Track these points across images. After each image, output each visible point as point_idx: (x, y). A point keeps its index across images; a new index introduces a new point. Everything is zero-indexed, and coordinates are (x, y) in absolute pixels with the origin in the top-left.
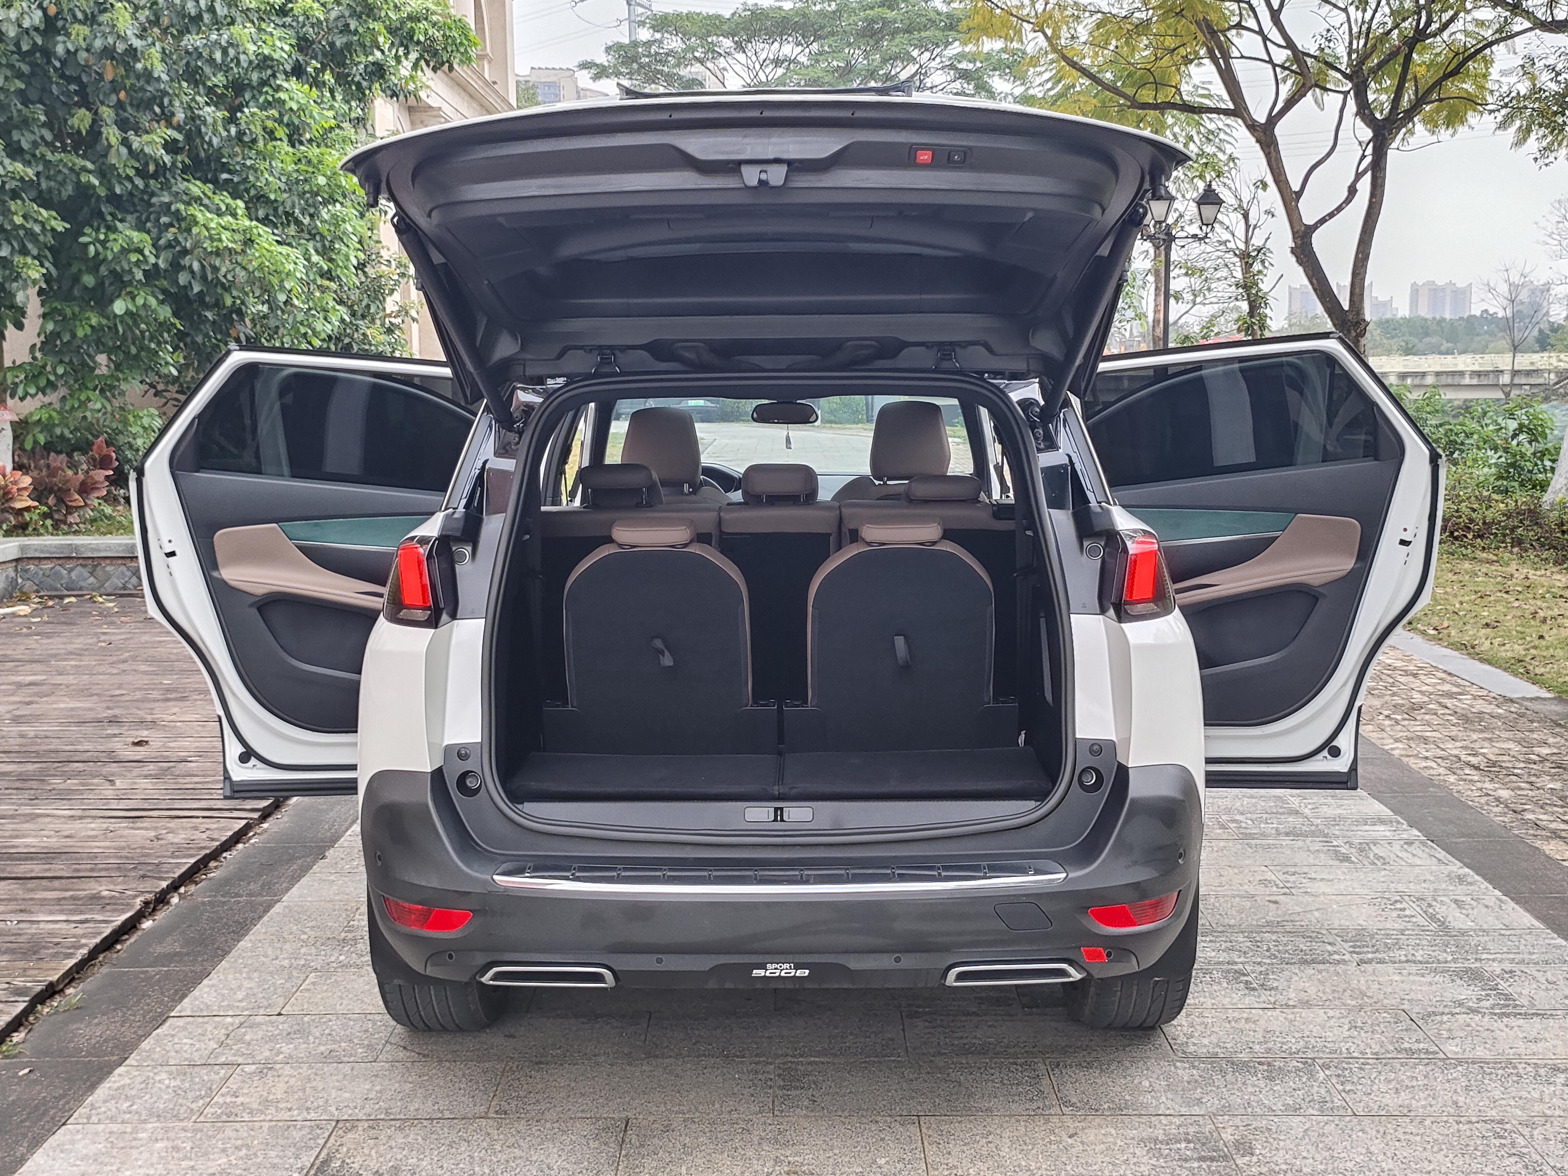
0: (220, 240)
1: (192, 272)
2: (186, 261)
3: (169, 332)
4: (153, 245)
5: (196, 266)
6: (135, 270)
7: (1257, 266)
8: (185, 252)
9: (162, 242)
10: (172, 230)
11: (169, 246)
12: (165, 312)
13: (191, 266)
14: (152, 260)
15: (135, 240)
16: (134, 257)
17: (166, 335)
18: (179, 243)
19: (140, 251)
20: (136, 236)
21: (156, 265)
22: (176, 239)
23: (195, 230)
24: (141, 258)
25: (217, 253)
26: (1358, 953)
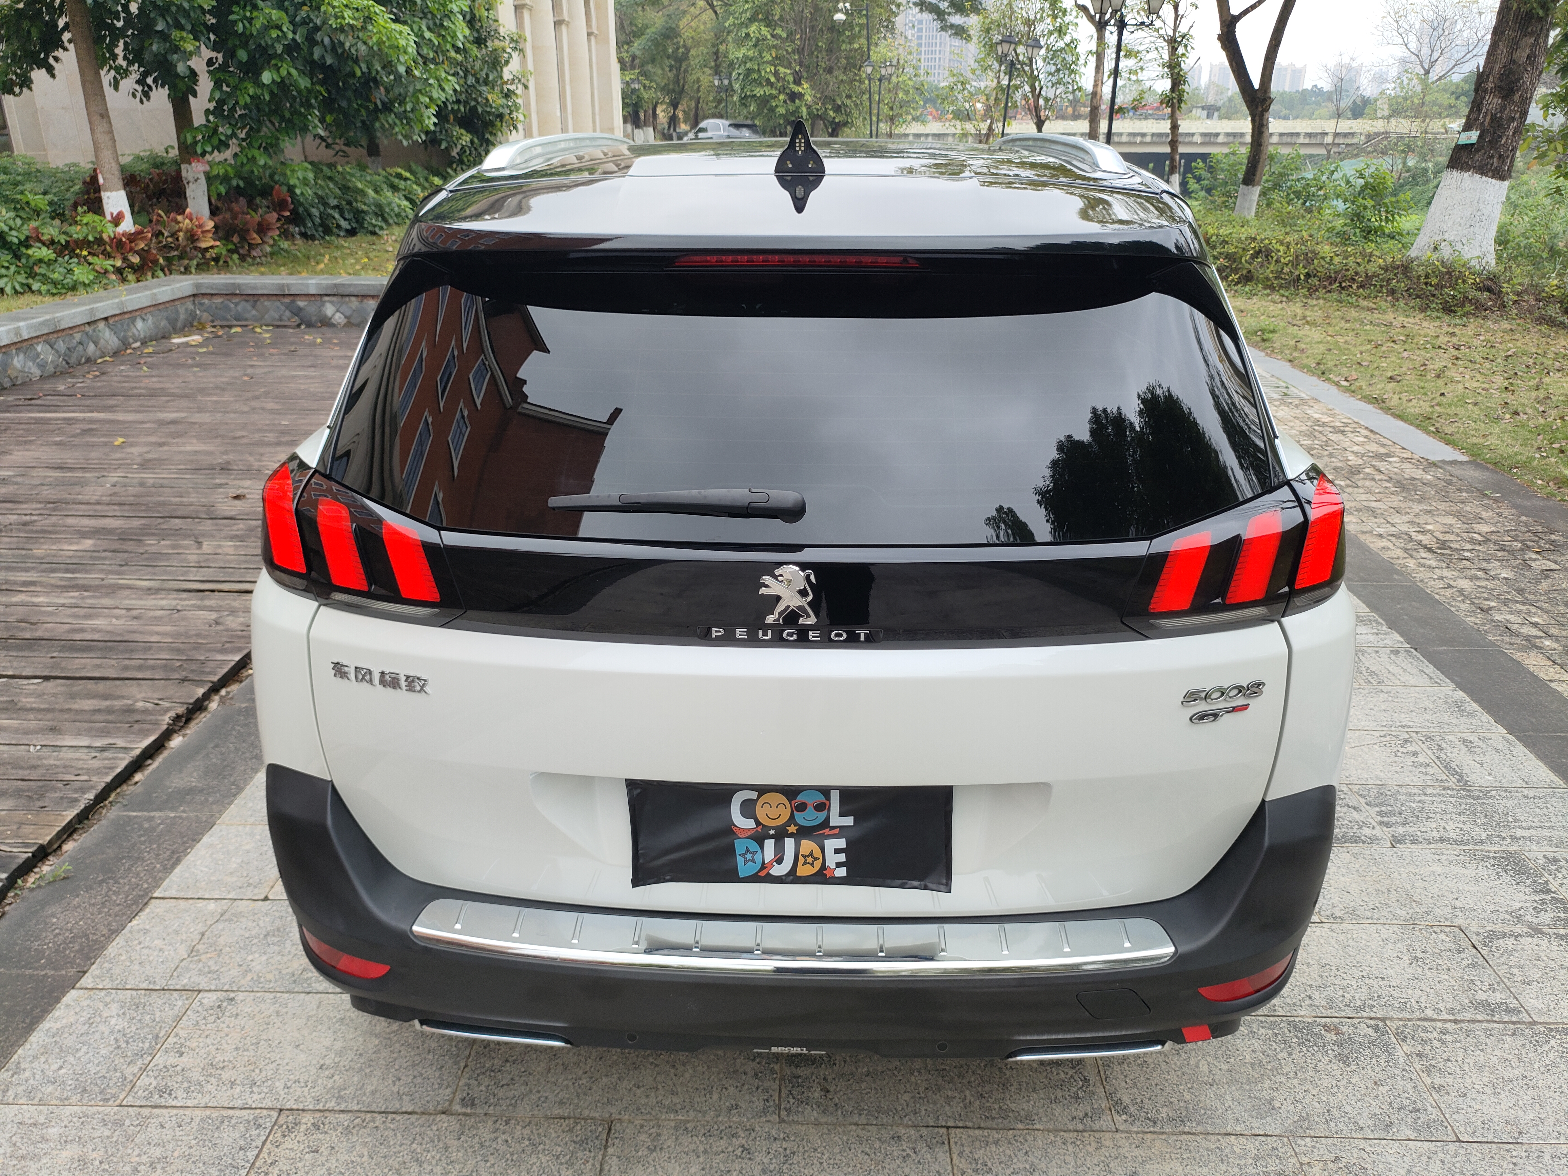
7: (1181, 50)
26: (1387, 825)
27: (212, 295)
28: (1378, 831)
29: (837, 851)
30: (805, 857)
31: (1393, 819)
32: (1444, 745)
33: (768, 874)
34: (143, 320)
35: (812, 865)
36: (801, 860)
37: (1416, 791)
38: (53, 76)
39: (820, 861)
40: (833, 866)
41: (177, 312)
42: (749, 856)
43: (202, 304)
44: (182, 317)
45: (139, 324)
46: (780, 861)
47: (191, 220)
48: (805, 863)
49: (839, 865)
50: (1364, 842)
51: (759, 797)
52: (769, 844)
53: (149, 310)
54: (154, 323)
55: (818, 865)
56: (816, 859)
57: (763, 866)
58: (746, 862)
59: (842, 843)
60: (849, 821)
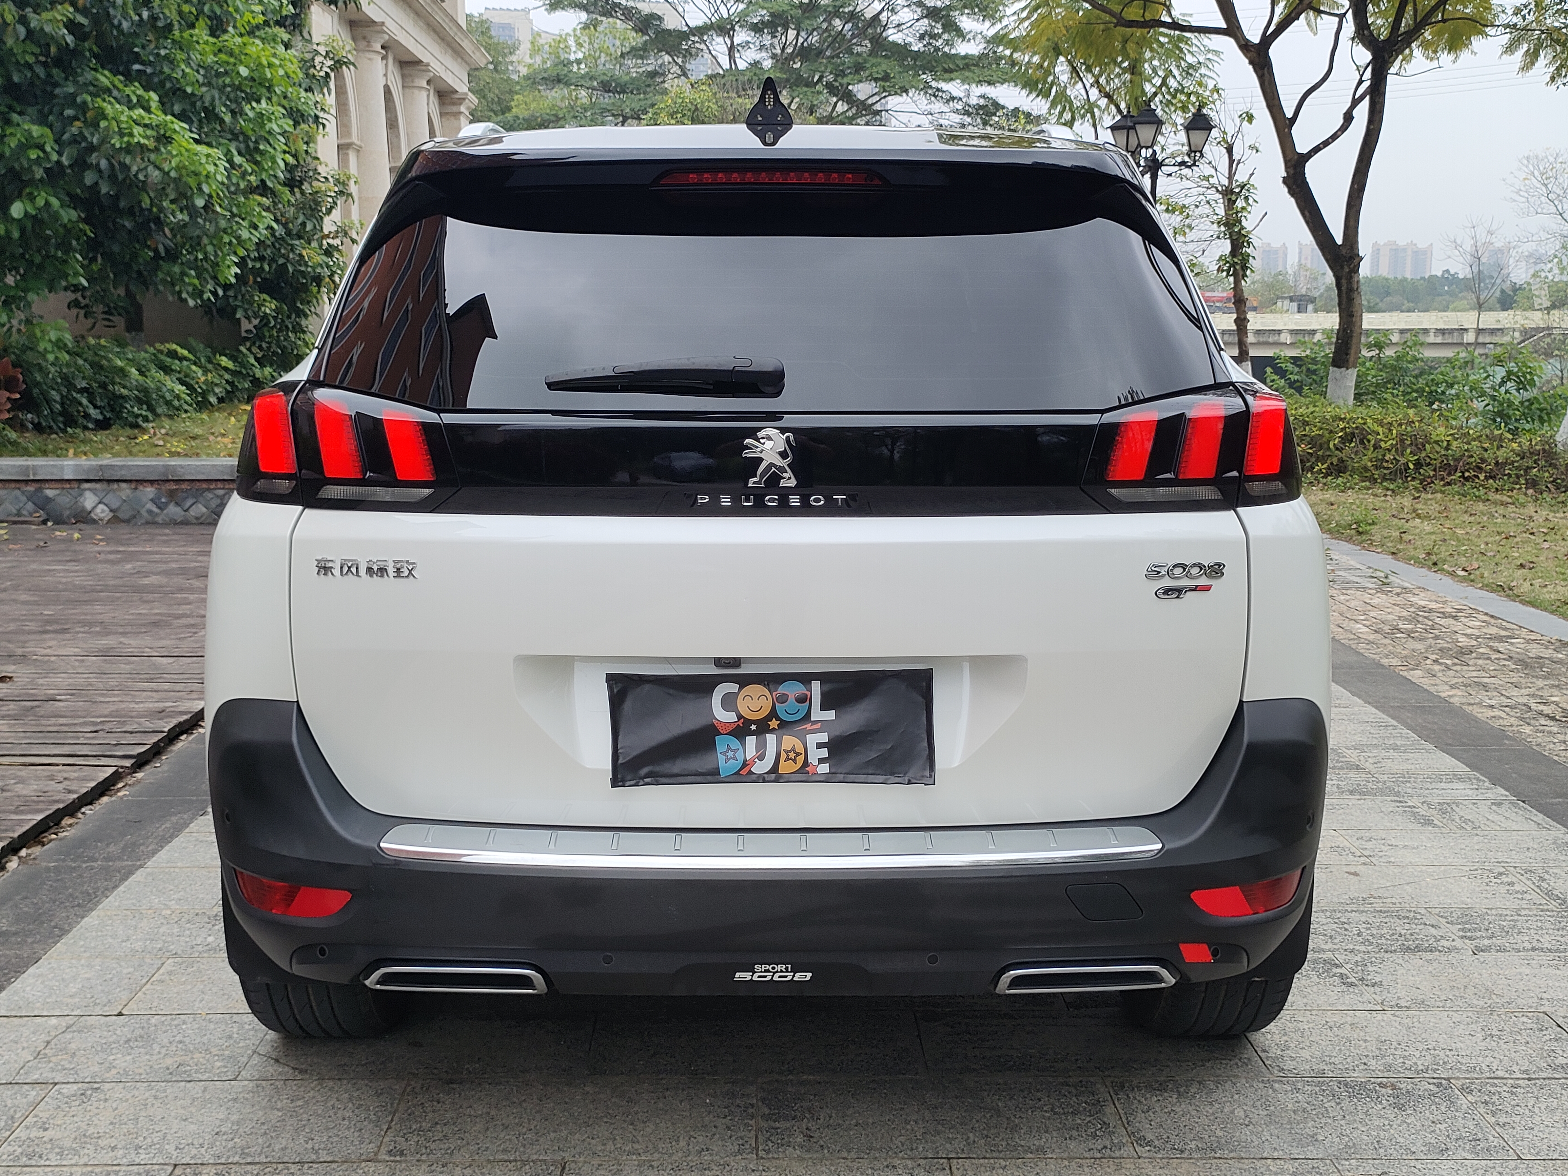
0: (131, 135)
1: (100, 171)
2: (93, 158)
3: (78, 240)
4: (56, 141)
5: (103, 163)
6: (35, 168)
8: (92, 148)
9: (66, 137)
10: (78, 124)
11: (74, 141)
12: (69, 215)
13: (98, 164)
14: (55, 157)
15: (35, 134)
16: (33, 155)
17: (74, 243)
18: (85, 139)
19: (41, 147)
20: (36, 130)
21: (58, 162)
22: (81, 133)
23: (103, 124)
24: (42, 155)
25: (128, 149)
26: (1470, 938)
28: (1458, 943)
30: (787, 753)
31: (1478, 934)
32: (1547, 877)
33: (750, 773)
35: (795, 761)
36: (783, 755)
37: (1508, 912)
39: (803, 757)
40: (815, 762)
42: (730, 754)
46: (761, 757)
48: (787, 759)
49: (821, 761)
50: (1440, 951)
51: (739, 692)
52: (751, 743)
55: (800, 761)
56: (798, 755)
57: (745, 764)
58: (728, 759)
59: (826, 738)
60: (830, 715)
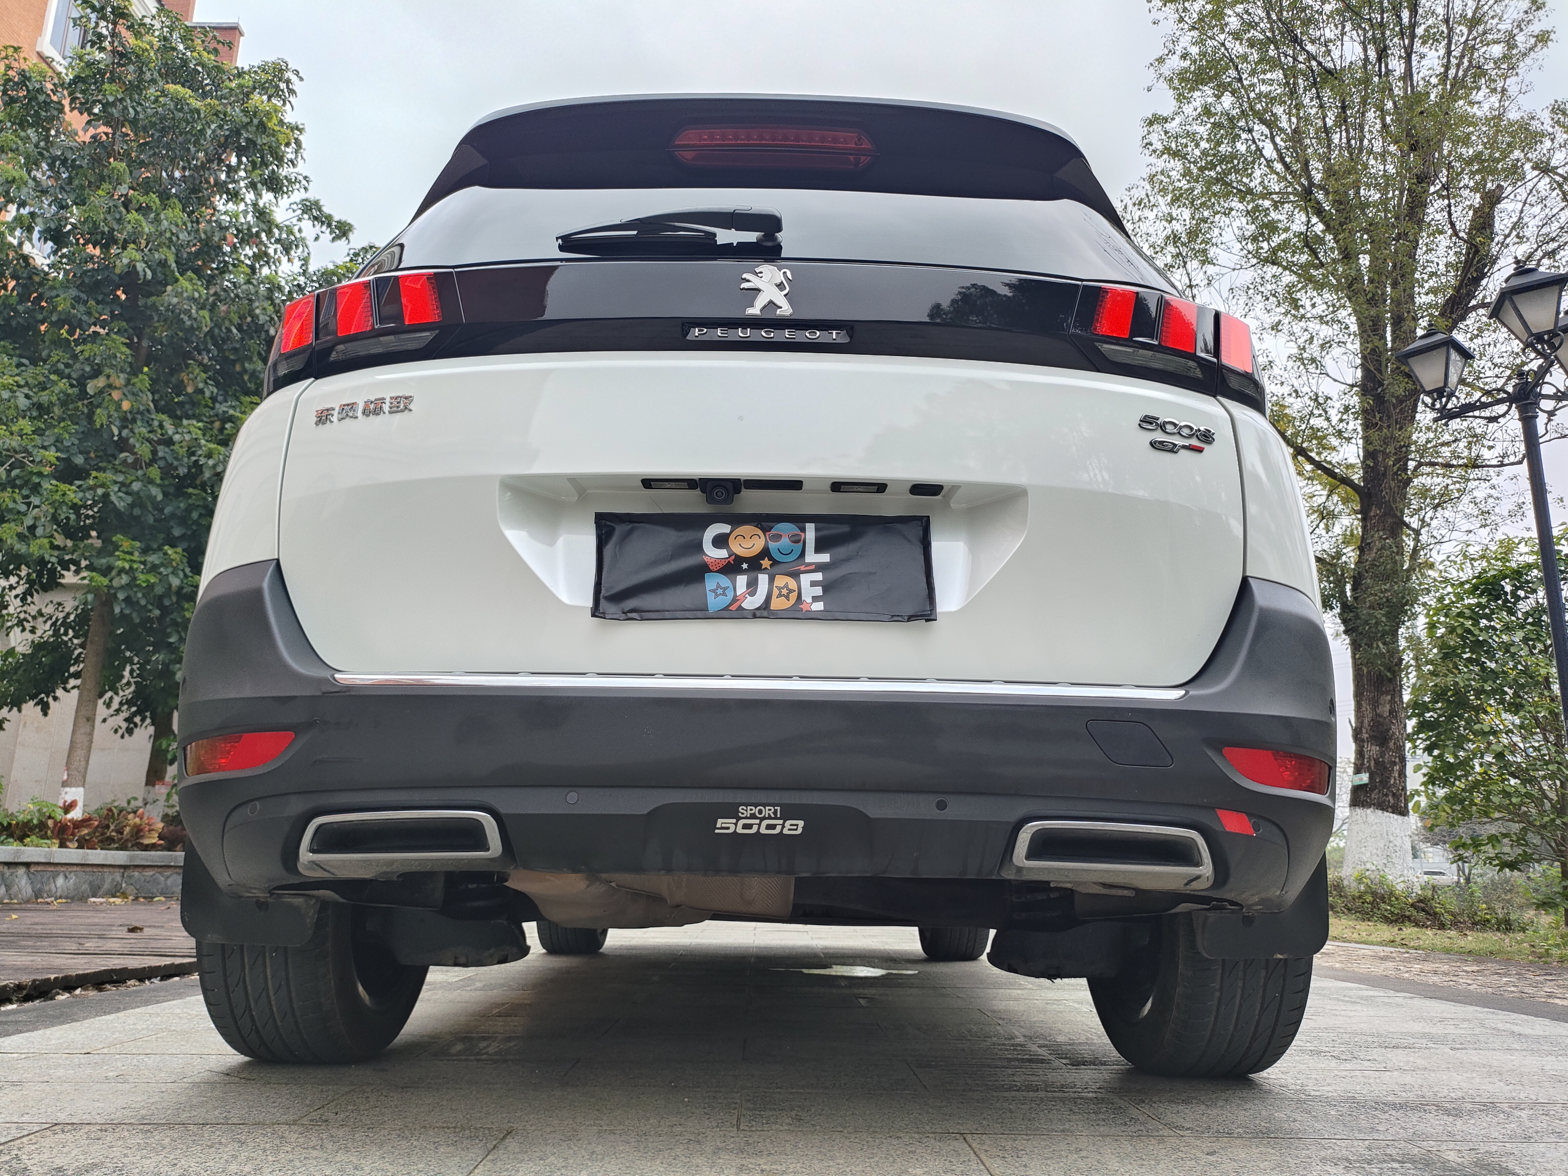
27: (144, 867)
29: (814, 584)
30: (780, 589)
33: (740, 608)
34: (66, 877)
35: (787, 597)
36: (776, 592)
38: (45, 714)
39: (796, 593)
40: (809, 600)
41: (103, 880)
42: (720, 591)
43: (130, 877)
44: (106, 886)
45: (60, 881)
46: (753, 594)
47: (141, 819)
48: (780, 595)
49: (815, 599)
51: (731, 532)
52: (742, 581)
53: (75, 868)
54: (75, 884)
55: (793, 597)
56: (791, 591)
57: (735, 599)
58: (717, 596)
59: (818, 576)
60: (825, 558)
